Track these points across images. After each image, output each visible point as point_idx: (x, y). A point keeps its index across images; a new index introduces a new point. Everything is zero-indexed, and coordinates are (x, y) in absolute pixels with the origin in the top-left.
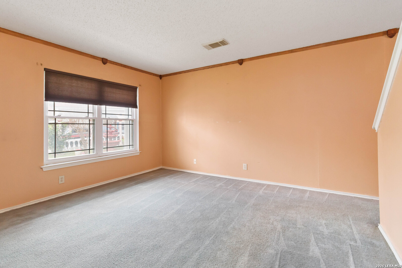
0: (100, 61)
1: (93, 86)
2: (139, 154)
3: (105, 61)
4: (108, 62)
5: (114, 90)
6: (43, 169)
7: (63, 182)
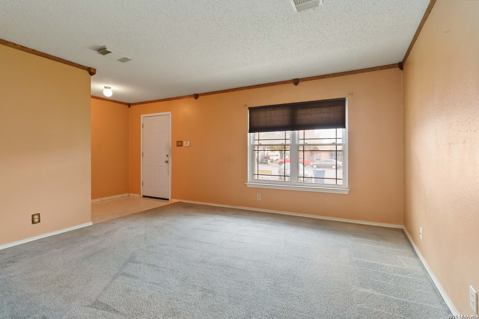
0: (292, 83)
1: (286, 112)
2: (347, 193)
3: (296, 82)
4: (300, 80)
5: (309, 111)
6: (247, 185)
7: (260, 200)
